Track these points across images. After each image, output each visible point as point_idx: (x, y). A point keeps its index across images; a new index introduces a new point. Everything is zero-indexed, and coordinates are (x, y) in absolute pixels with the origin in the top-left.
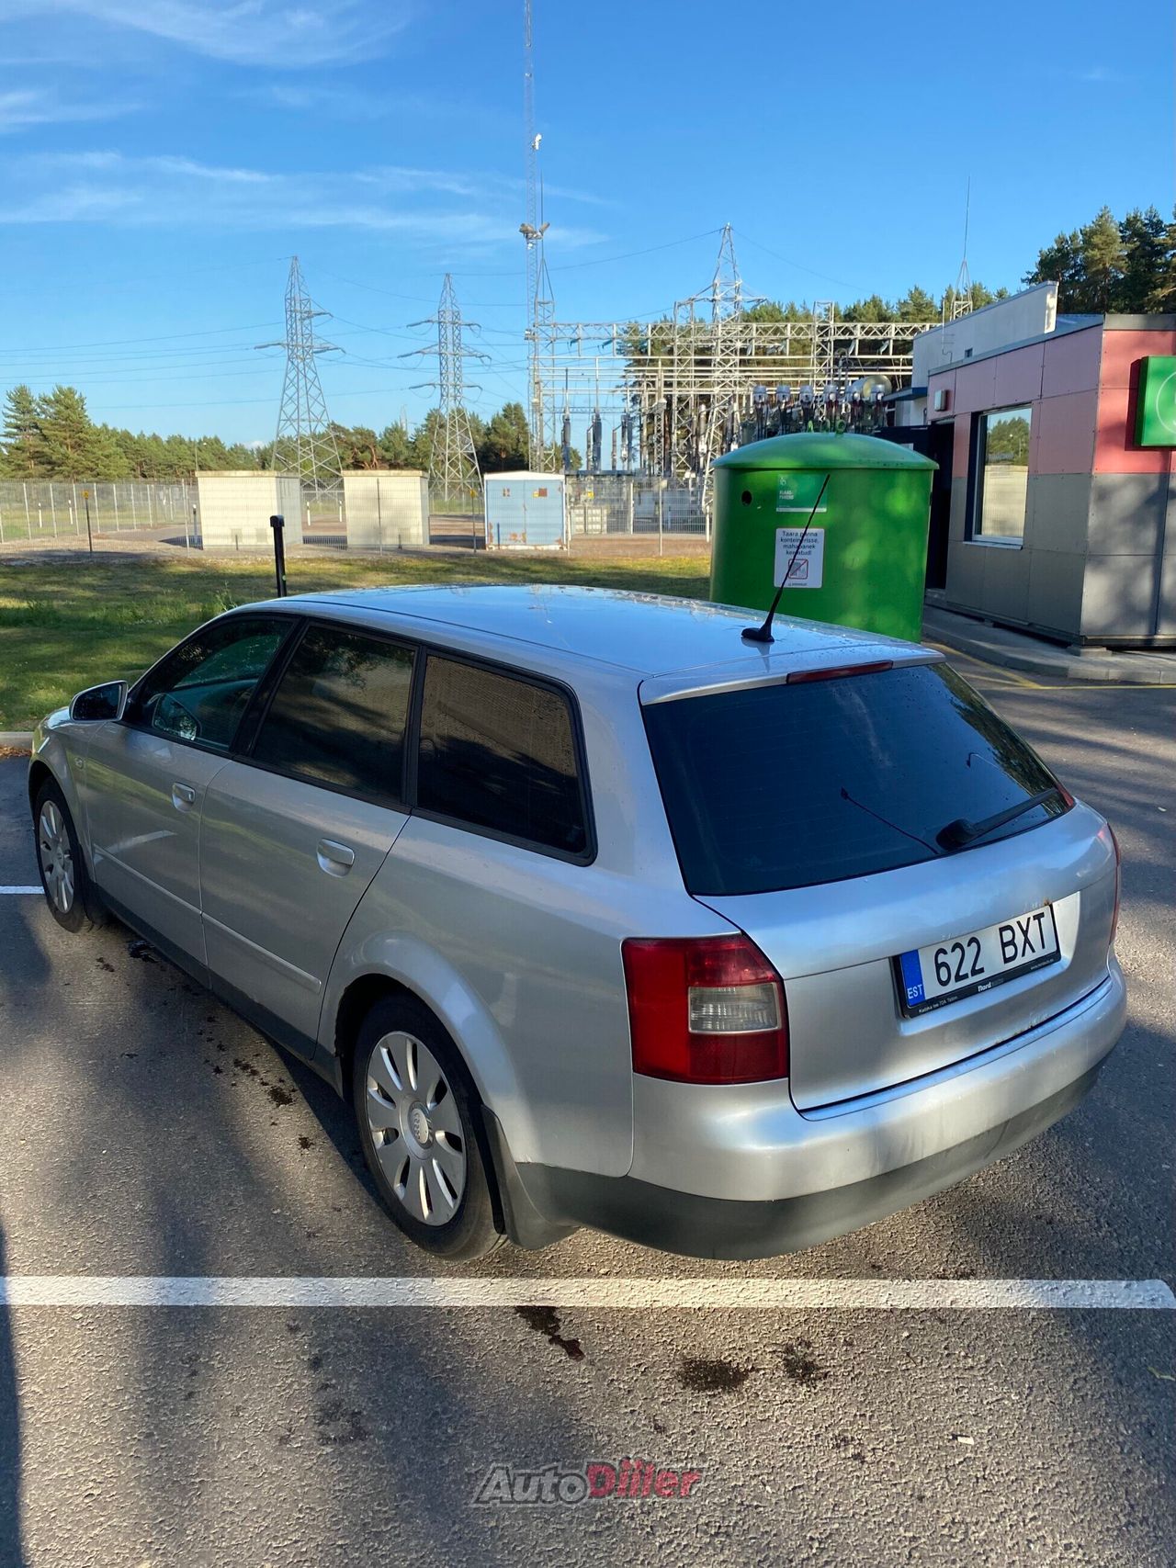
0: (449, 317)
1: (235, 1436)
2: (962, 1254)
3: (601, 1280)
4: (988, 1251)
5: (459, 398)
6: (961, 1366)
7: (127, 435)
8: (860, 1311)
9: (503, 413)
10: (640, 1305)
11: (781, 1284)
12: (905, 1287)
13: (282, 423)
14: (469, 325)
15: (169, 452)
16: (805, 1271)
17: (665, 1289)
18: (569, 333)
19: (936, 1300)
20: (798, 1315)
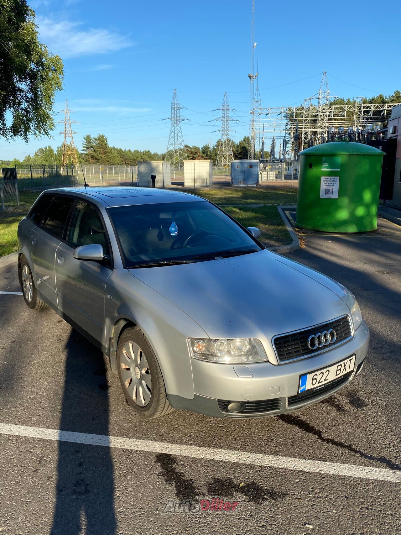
0: (225, 107)
1: (45, 487)
2: (329, 452)
3: (188, 446)
4: (340, 452)
5: (228, 135)
6: (316, 496)
7: (121, 150)
8: (282, 469)
9: (243, 140)
10: (199, 457)
11: (255, 455)
12: (303, 462)
13: (169, 145)
14: (232, 110)
15: (134, 155)
16: (265, 451)
17: (210, 452)
18: (266, 112)
19: (314, 468)
20: (258, 468)
